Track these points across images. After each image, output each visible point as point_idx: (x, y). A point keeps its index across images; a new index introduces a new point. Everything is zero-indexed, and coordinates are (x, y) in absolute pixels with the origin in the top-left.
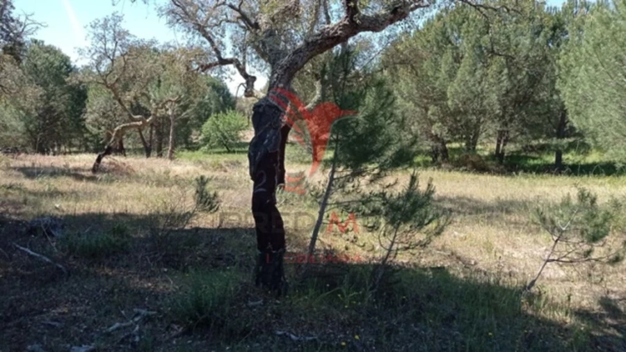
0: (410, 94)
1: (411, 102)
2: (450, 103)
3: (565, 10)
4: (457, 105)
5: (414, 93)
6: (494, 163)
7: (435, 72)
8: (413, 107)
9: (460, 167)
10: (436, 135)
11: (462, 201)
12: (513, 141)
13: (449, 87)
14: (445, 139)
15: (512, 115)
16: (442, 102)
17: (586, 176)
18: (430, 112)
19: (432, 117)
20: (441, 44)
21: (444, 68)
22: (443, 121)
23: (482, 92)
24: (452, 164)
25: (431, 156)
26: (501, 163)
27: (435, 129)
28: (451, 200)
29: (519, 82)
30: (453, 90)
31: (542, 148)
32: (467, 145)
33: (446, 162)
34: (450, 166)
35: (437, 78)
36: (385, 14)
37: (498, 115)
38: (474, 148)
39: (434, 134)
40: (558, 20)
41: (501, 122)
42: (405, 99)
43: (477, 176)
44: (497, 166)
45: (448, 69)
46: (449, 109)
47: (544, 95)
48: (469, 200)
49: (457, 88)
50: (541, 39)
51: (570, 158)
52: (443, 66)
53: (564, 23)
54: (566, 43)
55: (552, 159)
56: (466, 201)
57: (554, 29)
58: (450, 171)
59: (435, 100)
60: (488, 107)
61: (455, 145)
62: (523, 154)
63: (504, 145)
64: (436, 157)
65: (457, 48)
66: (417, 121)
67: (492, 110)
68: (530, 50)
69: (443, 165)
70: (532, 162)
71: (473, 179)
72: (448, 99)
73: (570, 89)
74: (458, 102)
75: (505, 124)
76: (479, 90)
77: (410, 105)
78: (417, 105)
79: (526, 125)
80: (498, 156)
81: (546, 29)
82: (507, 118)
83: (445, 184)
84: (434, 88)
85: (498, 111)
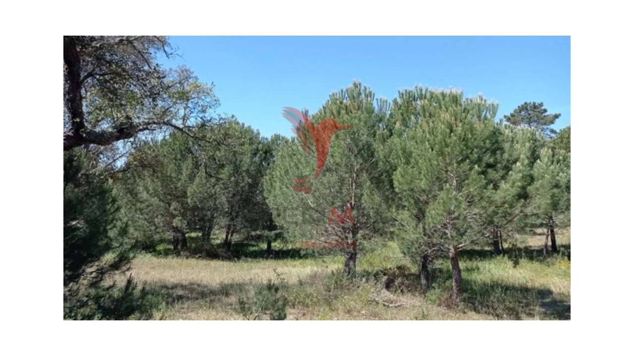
0: (156, 191)
1: (156, 198)
2: (189, 201)
3: (273, 141)
4: (195, 202)
5: (159, 190)
6: (224, 250)
7: (178, 175)
8: (157, 202)
9: (197, 254)
10: (177, 227)
11: (193, 287)
12: (238, 232)
13: (189, 188)
14: (185, 230)
15: (237, 212)
16: (183, 199)
17: (286, 260)
18: (172, 208)
19: (174, 212)
20: (184, 153)
21: (185, 172)
22: (183, 215)
23: (215, 193)
24: (189, 252)
25: (173, 245)
26: (229, 250)
27: (176, 222)
28: (183, 287)
29: (242, 188)
30: (192, 190)
31: (259, 238)
32: (203, 235)
33: (185, 250)
34: (188, 254)
35: (180, 179)
36: (112, 132)
37: (226, 212)
38: (208, 238)
39: (175, 226)
40: (269, 147)
41: (229, 218)
42: (151, 195)
43: (209, 262)
44: (226, 253)
45: (188, 173)
46: (189, 205)
47: (259, 198)
48: (199, 285)
49: (196, 189)
50: (257, 159)
51: (277, 245)
52: (184, 170)
53: (272, 150)
54: (273, 164)
55: (264, 246)
56: (196, 286)
57: (266, 153)
58: (187, 258)
59: (178, 197)
60: (219, 206)
61: (193, 235)
62: (246, 242)
63: (232, 236)
64: (177, 245)
65: (196, 157)
66: (161, 214)
67: (222, 208)
68: (250, 165)
69: (182, 253)
70: (252, 249)
71: (205, 265)
72: (188, 197)
73: (273, 198)
74: (197, 201)
75: (232, 219)
76: (213, 191)
77: (155, 201)
78: (161, 200)
79: (247, 221)
80: (227, 243)
81: (261, 152)
82: (234, 214)
83: (181, 270)
84: (176, 188)
85: (227, 210)
